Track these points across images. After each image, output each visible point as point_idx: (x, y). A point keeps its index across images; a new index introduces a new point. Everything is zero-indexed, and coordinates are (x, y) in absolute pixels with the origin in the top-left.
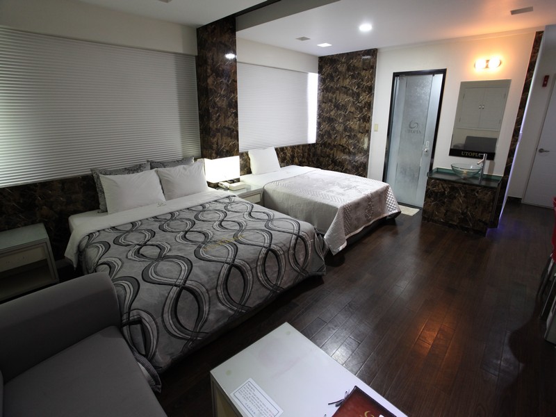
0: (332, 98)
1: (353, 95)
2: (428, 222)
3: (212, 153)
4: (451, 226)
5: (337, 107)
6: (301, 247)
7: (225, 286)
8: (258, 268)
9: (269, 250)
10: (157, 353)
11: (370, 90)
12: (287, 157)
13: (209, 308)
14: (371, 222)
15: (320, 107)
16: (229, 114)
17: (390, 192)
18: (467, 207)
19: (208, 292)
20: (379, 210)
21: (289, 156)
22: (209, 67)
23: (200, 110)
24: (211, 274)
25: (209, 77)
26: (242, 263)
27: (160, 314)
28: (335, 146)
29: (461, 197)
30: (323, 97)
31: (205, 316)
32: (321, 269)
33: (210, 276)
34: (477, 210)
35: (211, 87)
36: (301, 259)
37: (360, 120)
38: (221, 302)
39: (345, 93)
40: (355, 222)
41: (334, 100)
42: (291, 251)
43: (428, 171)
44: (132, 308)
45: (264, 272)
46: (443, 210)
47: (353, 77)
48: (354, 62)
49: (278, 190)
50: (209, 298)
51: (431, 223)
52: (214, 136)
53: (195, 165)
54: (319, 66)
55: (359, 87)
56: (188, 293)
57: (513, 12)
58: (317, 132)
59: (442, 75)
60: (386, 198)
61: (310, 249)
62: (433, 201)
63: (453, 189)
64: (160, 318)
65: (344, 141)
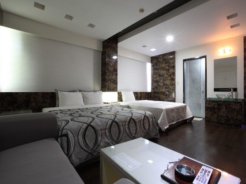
0: (158, 72)
1: (166, 70)
2: (209, 122)
3: (106, 89)
4: (221, 123)
5: (160, 76)
6: (146, 121)
7: (109, 130)
8: (126, 126)
9: (131, 118)
10: (73, 155)
11: (174, 67)
12: (138, 97)
13: (101, 139)
14: (180, 120)
15: (152, 77)
16: (114, 74)
17: (188, 108)
18: (228, 113)
19: (101, 130)
20: (183, 115)
21: (139, 96)
22: (107, 55)
23: (102, 72)
24: (103, 122)
25: (107, 58)
26: (118, 121)
27: (77, 135)
28: (159, 92)
29: (224, 108)
30: (154, 72)
31: (99, 142)
32: (156, 135)
33: (102, 123)
34: (234, 114)
35: (107, 62)
36: (147, 128)
37: (170, 80)
38: (107, 138)
39: (163, 70)
40: (172, 118)
41: (158, 73)
42: (142, 122)
43: (205, 97)
44: (64, 128)
45: (129, 128)
46: (215, 116)
47: (166, 63)
48: (166, 57)
49: (134, 105)
50: (102, 134)
51: (210, 123)
52: (107, 82)
53: (98, 93)
54: (151, 60)
55: (168, 67)
56: (91, 128)
57: (232, 27)
58: (152, 87)
59: (204, 59)
60: (186, 110)
61: (151, 123)
62: (210, 112)
63: (219, 105)
64: (77, 137)
65: (164, 90)
